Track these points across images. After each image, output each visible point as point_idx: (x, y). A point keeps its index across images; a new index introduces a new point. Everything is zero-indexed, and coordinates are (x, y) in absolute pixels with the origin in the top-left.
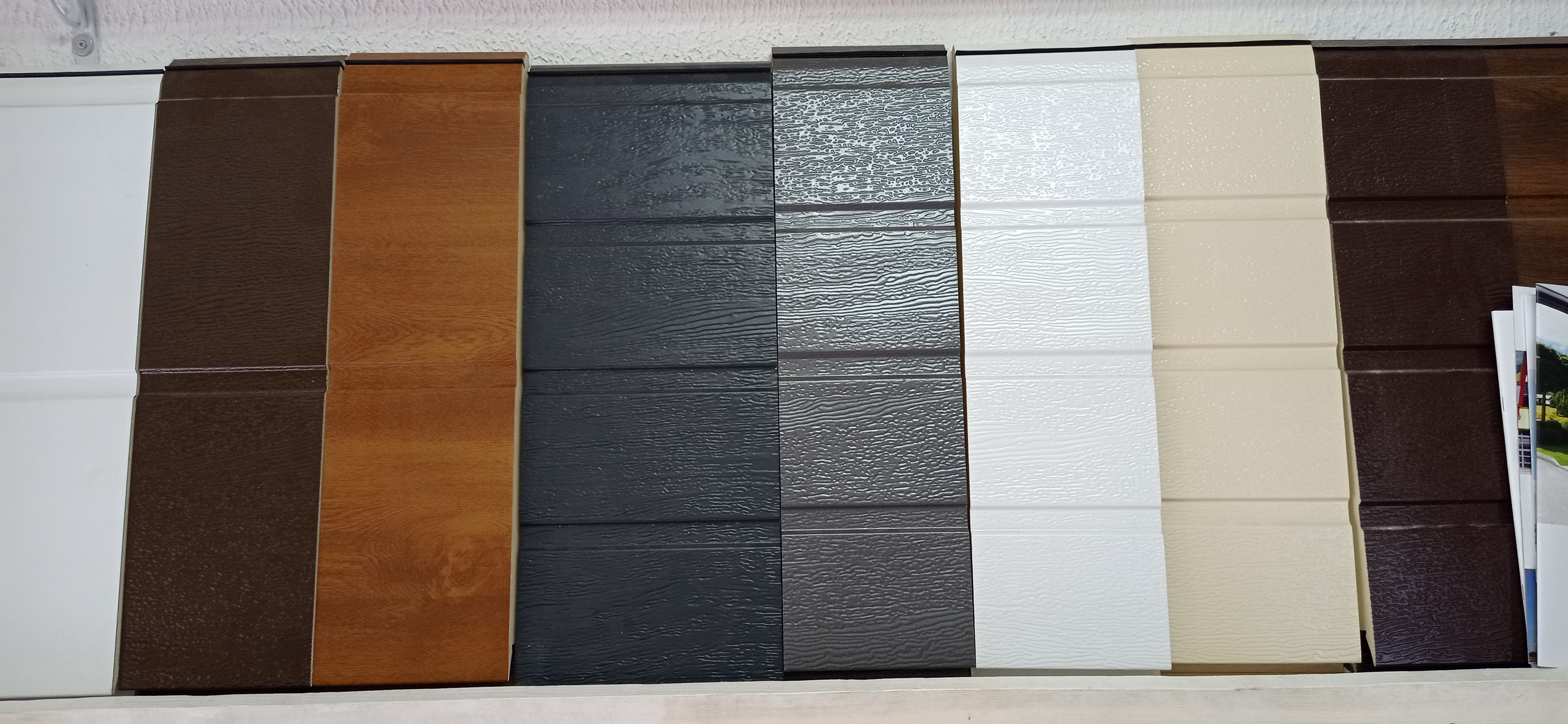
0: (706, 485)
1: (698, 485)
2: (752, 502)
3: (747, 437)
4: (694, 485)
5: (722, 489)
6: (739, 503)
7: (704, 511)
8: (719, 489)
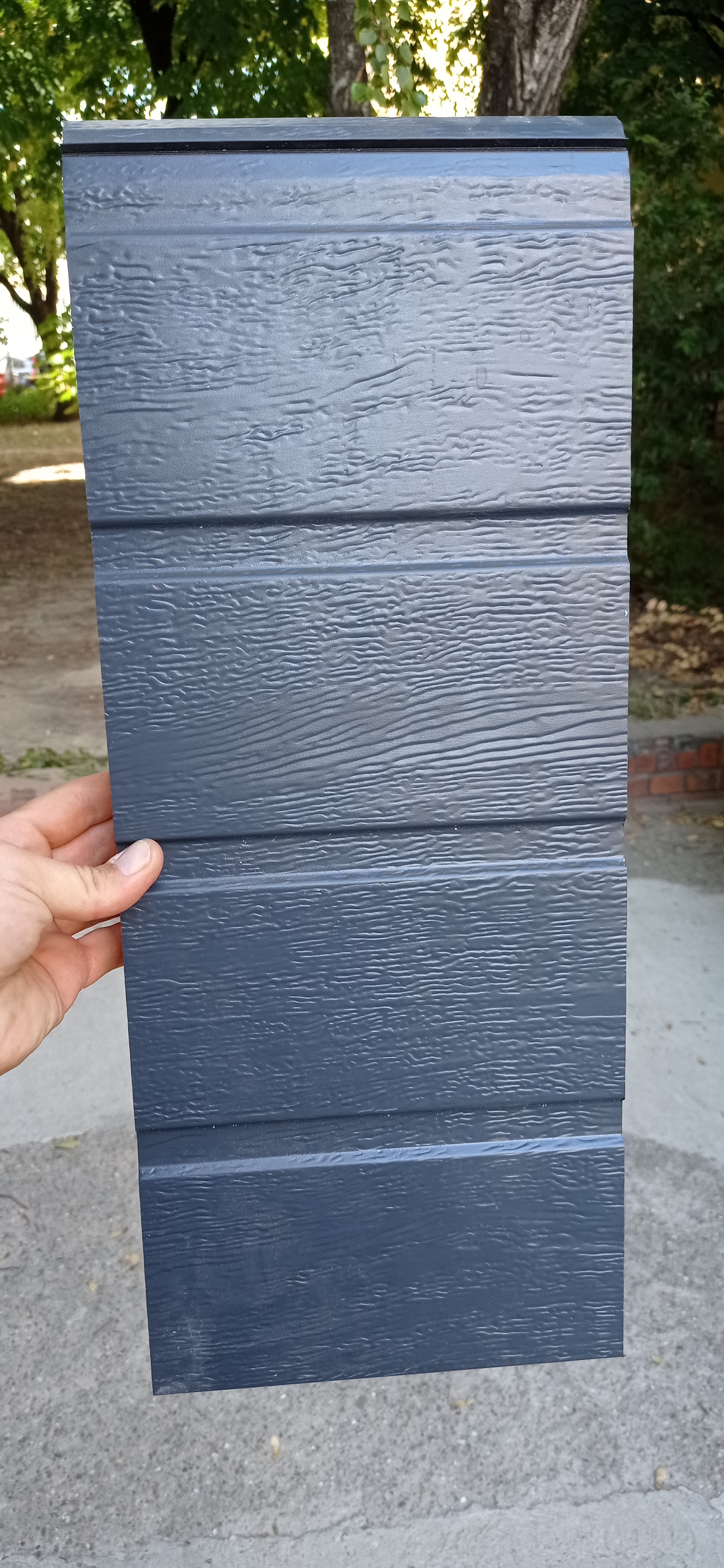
0: (488, 1046)
1: (472, 1047)
2: (574, 1071)
3: (566, 956)
4: (466, 1047)
5: (518, 1051)
6: (550, 1075)
7: (486, 1091)
8: (511, 1051)
